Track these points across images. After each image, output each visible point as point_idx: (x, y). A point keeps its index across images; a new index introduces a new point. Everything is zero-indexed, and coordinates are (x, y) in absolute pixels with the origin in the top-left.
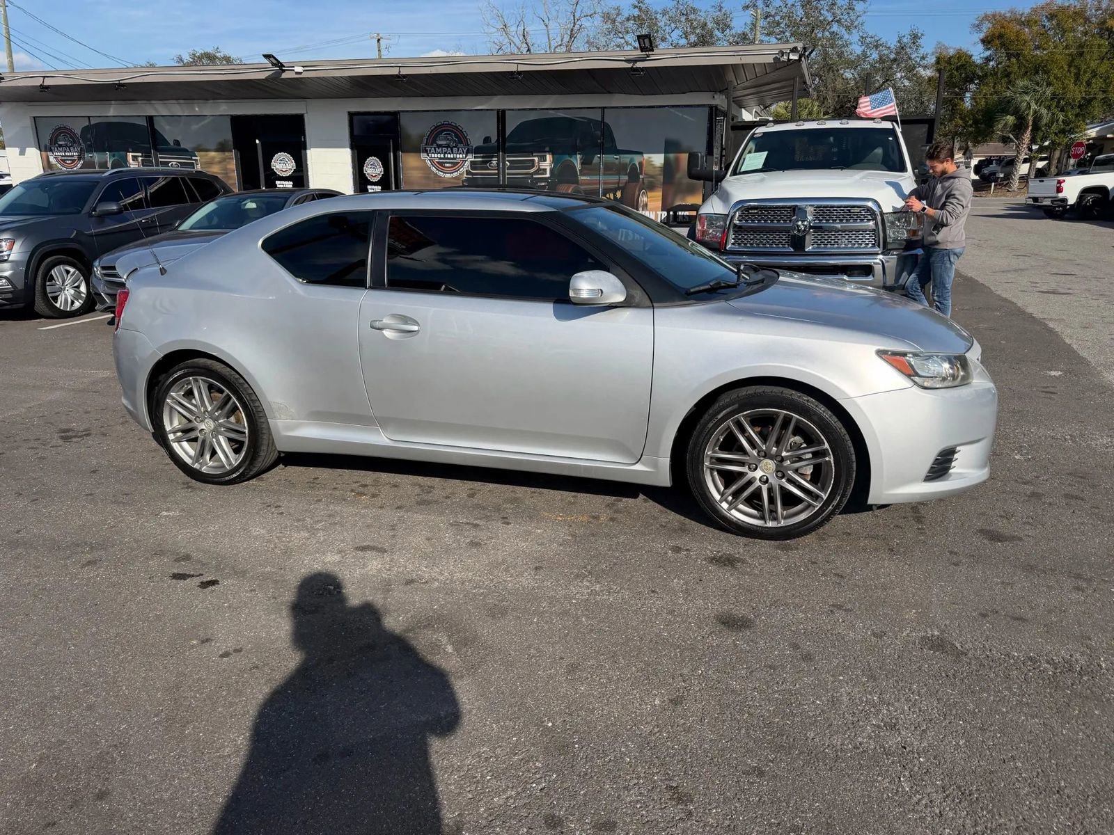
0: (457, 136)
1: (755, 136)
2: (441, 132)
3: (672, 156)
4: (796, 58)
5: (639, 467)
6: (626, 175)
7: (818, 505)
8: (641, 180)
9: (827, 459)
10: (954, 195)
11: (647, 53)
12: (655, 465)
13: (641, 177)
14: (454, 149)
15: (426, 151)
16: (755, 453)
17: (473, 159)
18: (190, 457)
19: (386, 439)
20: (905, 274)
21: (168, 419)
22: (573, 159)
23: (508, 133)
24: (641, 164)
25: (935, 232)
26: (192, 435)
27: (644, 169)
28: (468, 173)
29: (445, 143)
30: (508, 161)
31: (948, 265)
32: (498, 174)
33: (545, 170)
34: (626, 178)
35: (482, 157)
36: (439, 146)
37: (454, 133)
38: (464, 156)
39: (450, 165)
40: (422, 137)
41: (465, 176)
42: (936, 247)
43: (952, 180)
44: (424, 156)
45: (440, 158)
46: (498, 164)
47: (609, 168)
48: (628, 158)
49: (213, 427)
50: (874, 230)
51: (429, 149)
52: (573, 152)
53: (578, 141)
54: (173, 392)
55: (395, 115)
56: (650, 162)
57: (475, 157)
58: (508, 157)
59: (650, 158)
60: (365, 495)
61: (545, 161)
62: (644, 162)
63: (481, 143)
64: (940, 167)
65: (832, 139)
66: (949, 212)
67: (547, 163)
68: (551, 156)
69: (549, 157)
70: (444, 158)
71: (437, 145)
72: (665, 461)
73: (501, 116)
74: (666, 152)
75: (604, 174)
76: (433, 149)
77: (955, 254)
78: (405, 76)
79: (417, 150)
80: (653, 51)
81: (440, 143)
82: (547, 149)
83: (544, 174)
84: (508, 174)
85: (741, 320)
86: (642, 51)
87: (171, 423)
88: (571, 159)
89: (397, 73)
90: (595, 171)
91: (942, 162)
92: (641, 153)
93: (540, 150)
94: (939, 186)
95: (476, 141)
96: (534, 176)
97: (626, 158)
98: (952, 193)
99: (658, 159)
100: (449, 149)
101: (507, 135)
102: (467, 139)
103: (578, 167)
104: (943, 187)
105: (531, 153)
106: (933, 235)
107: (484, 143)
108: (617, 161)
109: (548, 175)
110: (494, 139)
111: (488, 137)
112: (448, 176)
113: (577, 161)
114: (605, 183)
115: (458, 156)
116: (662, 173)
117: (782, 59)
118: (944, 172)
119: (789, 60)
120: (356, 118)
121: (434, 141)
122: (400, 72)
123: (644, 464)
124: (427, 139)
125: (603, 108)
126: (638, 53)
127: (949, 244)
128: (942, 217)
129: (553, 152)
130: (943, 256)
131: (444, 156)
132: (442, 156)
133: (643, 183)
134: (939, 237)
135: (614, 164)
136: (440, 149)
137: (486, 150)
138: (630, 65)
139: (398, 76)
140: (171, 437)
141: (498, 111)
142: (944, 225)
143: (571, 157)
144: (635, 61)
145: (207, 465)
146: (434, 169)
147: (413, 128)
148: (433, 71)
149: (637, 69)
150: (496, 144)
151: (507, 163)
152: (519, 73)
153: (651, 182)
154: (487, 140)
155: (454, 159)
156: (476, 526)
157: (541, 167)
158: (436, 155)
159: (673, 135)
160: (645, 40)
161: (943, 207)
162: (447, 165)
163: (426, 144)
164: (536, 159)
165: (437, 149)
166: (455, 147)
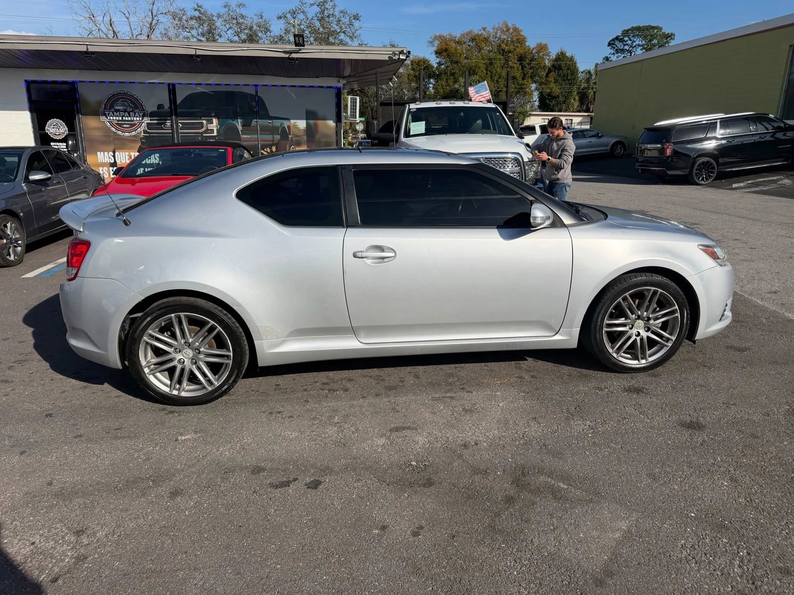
0: (132, 102)
1: (411, 110)
2: (118, 100)
3: (311, 122)
4: (404, 58)
5: (557, 337)
6: (278, 134)
7: (670, 344)
8: (290, 138)
9: (676, 315)
10: (567, 150)
11: (300, 48)
12: (570, 334)
13: (290, 136)
14: (131, 113)
15: (105, 115)
16: (633, 316)
17: (149, 122)
18: (166, 385)
19: (359, 343)
21: (143, 355)
22: (235, 122)
23: (178, 101)
24: (289, 127)
25: (556, 173)
26: (169, 366)
27: (291, 131)
28: (145, 132)
29: (122, 108)
30: (180, 123)
31: (565, 193)
32: (172, 133)
33: (213, 130)
34: (279, 137)
35: (157, 120)
36: (117, 111)
37: (129, 99)
38: (141, 119)
39: (128, 126)
40: (100, 103)
41: (143, 134)
42: (557, 182)
43: (563, 141)
44: (103, 118)
45: (119, 120)
46: (172, 125)
47: (265, 130)
48: (279, 122)
49: (191, 355)
50: (519, 173)
51: (107, 113)
52: (235, 117)
53: (238, 109)
54: (150, 330)
55: (73, 84)
56: (296, 126)
57: (151, 120)
58: (180, 120)
59: (295, 123)
61: (212, 123)
62: (291, 126)
63: (155, 109)
64: (556, 133)
65: (462, 114)
66: (564, 160)
67: (214, 125)
68: (217, 120)
69: (215, 121)
70: (122, 120)
71: (115, 109)
72: (577, 331)
73: (172, 89)
74: (307, 119)
75: (261, 134)
76: (111, 113)
77: (569, 186)
78: (93, 53)
79: (96, 113)
80: (304, 46)
81: (117, 108)
82: (213, 114)
83: (212, 133)
84: (181, 133)
86: (296, 46)
87: (146, 357)
88: (234, 122)
89: (86, 50)
90: (254, 131)
91: (558, 130)
92: (288, 119)
93: (208, 115)
94: (555, 144)
95: (151, 107)
96: (204, 135)
97: (277, 123)
98: (566, 148)
99: (302, 124)
100: (126, 113)
101: (178, 104)
102: (142, 106)
103: (240, 128)
104: (557, 145)
105: (200, 117)
106: (555, 174)
107: (158, 109)
108: (270, 125)
109: (215, 134)
110: (167, 106)
111: (163, 104)
112: (127, 134)
113: (239, 124)
114: (262, 141)
115: (135, 119)
116: (305, 134)
117: (394, 58)
118: (558, 136)
119: (399, 59)
120: (32, 86)
121: (112, 106)
122: (87, 49)
123: (561, 335)
124: (105, 105)
125: (256, 86)
126: (292, 47)
127: (565, 180)
128: (561, 164)
129: (217, 116)
130: (562, 188)
131: (122, 118)
132: (120, 118)
133: (292, 141)
134: (559, 176)
135: (269, 126)
136: (118, 113)
137: (160, 115)
138: (287, 56)
139: (87, 53)
140: (146, 370)
141: (169, 85)
142: (561, 169)
143: (233, 121)
144: (291, 53)
146: (113, 129)
147: (90, 95)
148: (120, 50)
149: (293, 59)
150: (169, 110)
151: (180, 124)
152: (198, 56)
153: (297, 140)
154: (160, 106)
155: (131, 121)
156: (452, 398)
157: (209, 128)
158: (114, 118)
159: (312, 108)
160: (300, 38)
161: (560, 157)
162: (125, 126)
163: (104, 109)
164: (204, 122)
165: (115, 113)
166: (132, 111)
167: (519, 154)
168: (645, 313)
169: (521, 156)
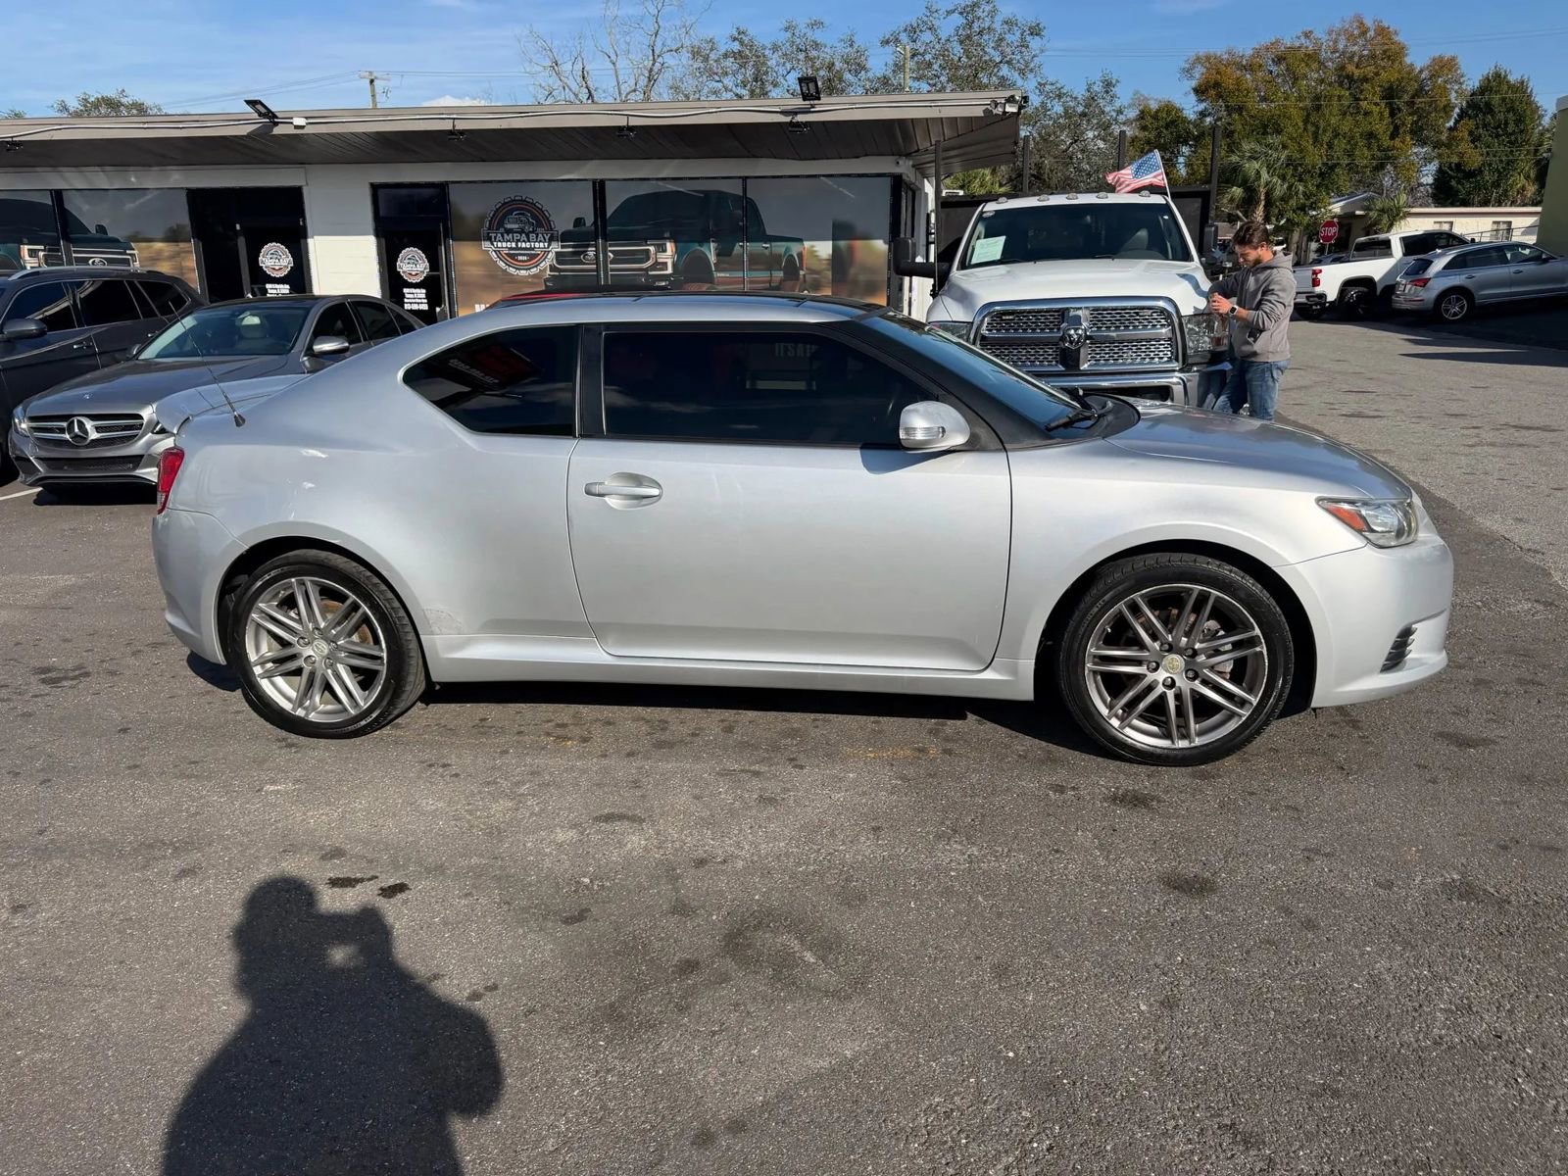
0: (534, 216)
1: (984, 215)
2: (511, 212)
3: (842, 243)
4: (1015, 110)
5: (989, 675)
6: (780, 270)
7: (1245, 713)
8: (801, 277)
9: (1258, 649)
10: (1273, 290)
11: (812, 102)
12: (1014, 671)
13: (802, 273)
14: (531, 235)
15: (489, 239)
16: (1157, 645)
17: (559, 250)
18: (289, 699)
19: (605, 654)
20: (1211, 396)
21: (253, 643)
22: (704, 249)
23: (609, 213)
24: (800, 255)
25: (1251, 340)
26: (292, 666)
27: (805, 262)
28: (552, 268)
29: (517, 226)
30: (610, 251)
31: (1270, 383)
32: (597, 270)
33: (665, 264)
34: (781, 274)
35: (573, 247)
36: (509, 231)
37: (529, 211)
38: (546, 244)
39: (525, 258)
40: (482, 218)
41: (548, 272)
42: (1253, 359)
43: (1269, 271)
44: (486, 245)
45: (511, 249)
46: (597, 256)
47: (756, 261)
48: (783, 246)
49: (326, 651)
50: (1170, 339)
51: (493, 235)
52: (704, 239)
53: (711, 223)
54: (261, 602)
55: (443, 187)
56: (813, 253)
57: (562, 247)
58: (610, 246)
59: (813, 246)
60: (569, 739)
61: (665, 251)
62: (805, 253)
63: (571, 227)
64: (1253, 255)
65: (1088, 218)
66: (1265, 312)
67: (668, 254)
68: (673, 244)
69: (670, 246)
70: (517, 248)
71: (505, 229)
72: (1028, 665)
73: (599, 189)
74: (834, 239)
75: (750, 270)
76: (499, 235)
77: (1279, 368)
78: (462, 132)
79: (476, 237)
80: (819, 99)
81: (509, 226)
82: (667, 235)
83: (663, 270)
84: (612, 270)
85: (1133, 464)
86: (804, 100)
87: (258, 649)
88: (702, 249)
89: (451, 128)
90: (738, 265)
91: (1256, 248)
92: (800, 240)
93: (658, 236)
94: (1252, 279)
95: (563, 223)
96: (650, 273)
97: (779, 248)
98: (1271, 288)
99: (824, 249)
100: (524, 235)
101: (608, 215)
102: (549, 222)
103: (713, 259)
104: (1257, 281)
105: (645, 240)
106: (1248, 343)
107: (574, 227)
108: (767, 252)
109: (670, 271)
110: (589, 220)
111: (581, 219)
112: (523, 273)
113: (711, 252)
114: (751, 282)
115: (537, 245)
116: (830, 267)
117: (995, 112)
118: (1258, 261)
119: (1005, 113)
120: (381, 193)
121: (501, 224)
122: (454, 126)
123: (996, 670)
124: (490, 221)
125: (745, 179)
126: (799, 102)
127: (1270, 355)
128: (1258, 320)
129: (675, 240)
130: (1263, 371)
131: (517, 245)
132: (514, 245)
133: (805, 281)
134: (1258, 347)
135: (764, 254)
136: (511, 235)
137: (578, 237)
138: (788, 119)
139: (451, 132)
140: (258, 670)
141: (594, 182)
142: (1261, 331)
143: (701, 246)
144: (795, 113)
145: (318, 710)
146: (502, 264)
147: (468, 206)
148: (504, 125)
149: (798, 125)
150: (593, 228)
151: (610, 254)
152: (631, 129)
153: (815, 280)
154: (579, 222)
155: (533, 249)
157: (660, 260)
158: (504, 245)
159: (845, 216)
160: (810, 85)
161: (1258, 307)
162: (520, 258)
163: (489, 229)
164: (652, 249)
165: (505, 235)
166: (533, 232)
167: (1170, 300)
168: (1184, 640)
169: (1176, 306)
